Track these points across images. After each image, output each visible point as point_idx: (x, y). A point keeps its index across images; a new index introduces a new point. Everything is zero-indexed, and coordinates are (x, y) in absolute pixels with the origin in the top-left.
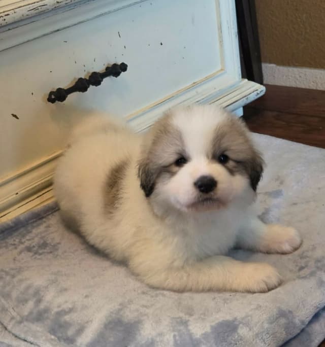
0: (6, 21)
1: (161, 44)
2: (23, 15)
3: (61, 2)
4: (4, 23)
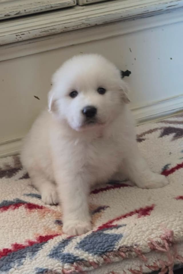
2: (36, 35)
3: (68, 28)
4: (20, 39)
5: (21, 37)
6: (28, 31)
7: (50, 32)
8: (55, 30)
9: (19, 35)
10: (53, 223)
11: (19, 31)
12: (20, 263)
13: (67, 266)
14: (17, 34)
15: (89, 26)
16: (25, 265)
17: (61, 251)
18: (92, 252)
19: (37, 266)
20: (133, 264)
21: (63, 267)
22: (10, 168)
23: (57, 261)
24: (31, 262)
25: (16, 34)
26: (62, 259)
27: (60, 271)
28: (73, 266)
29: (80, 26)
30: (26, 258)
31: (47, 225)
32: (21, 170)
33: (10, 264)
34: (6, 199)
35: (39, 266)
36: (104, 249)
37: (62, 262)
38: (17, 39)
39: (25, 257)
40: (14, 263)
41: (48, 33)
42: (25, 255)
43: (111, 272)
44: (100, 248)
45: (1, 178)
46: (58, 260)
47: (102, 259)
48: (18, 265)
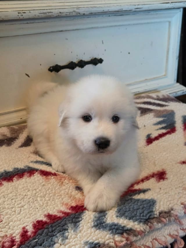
0: (23, 16)
1: (129, 53)
2: (35, 15)
3: (62, 13)
4: (21, 17)
5: (22, 15)
6: (29, 10)
7: (48, 14)
8: (52, 13)
9: (21, 13)
10: (74, 189)
11: (21, 9)
12: (63, 237)
13: (118, 238)
14: (19, 12)
15: (78, 14)
16: (70, 239)
17: (104, 220)
18: (136, 220)
19: (85, 239)
20: (171, 229)
21: (114, 239)
22: (7, 137)
23: (105, 233)
24: (77, 235)
25: (17, 12)
26: (110, 230)
27: (112, 244)
28: (124, 238)
29: (72, 13)
30: (69, 231)
31: (69, 192)
32: (18, 139)
33: (52, 239)
34: (16, 167)
35: (88, 240)
36: (146, 216)
37: (111, 233)
38: (19, 17)
39: (67, 230)
40: (57, 237)
41: (45, 15)
42: (67, 228)
43: (154, 239)
44: (142, 215)
45: (2, 146)
46: (106, 231)
47: (148, 227)
48: (62, 240)
